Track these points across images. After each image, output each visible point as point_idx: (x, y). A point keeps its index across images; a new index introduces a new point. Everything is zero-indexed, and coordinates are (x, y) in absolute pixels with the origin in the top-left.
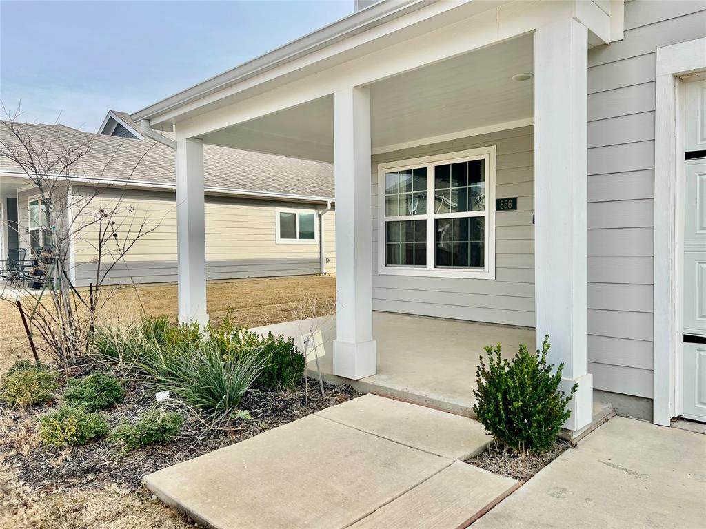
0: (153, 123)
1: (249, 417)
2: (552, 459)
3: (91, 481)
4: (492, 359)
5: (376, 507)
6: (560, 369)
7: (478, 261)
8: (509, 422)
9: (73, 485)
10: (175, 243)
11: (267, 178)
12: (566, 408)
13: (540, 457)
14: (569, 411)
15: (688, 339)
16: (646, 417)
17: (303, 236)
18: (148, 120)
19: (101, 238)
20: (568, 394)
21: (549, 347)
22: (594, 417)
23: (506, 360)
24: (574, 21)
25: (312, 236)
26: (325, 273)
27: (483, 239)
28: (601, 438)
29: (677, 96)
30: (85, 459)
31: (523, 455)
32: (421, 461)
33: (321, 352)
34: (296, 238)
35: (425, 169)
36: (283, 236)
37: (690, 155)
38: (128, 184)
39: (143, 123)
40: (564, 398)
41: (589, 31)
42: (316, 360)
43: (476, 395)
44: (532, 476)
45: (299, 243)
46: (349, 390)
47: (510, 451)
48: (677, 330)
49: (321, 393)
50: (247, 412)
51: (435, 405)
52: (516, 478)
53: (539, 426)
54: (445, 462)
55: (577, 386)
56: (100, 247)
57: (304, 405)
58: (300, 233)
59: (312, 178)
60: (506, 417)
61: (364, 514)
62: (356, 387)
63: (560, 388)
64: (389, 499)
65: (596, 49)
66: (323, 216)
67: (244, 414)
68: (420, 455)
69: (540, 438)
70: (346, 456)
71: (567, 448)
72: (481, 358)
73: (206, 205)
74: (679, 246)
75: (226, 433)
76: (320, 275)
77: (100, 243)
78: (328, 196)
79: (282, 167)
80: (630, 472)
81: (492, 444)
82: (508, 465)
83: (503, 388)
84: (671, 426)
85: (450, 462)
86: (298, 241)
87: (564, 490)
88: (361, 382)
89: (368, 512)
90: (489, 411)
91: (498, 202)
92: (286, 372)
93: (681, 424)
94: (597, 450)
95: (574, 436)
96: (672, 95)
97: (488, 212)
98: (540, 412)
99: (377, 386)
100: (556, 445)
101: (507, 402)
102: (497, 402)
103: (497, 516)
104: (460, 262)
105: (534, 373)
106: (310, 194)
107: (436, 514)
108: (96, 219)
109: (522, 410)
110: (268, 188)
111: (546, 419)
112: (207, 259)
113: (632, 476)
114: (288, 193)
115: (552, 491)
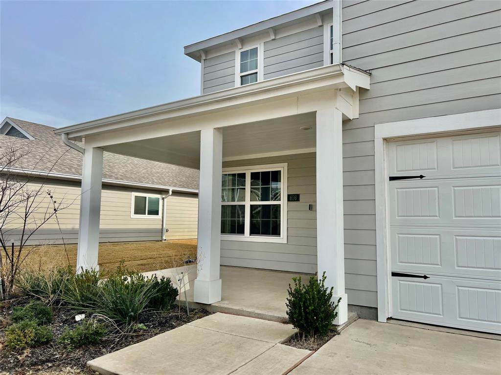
0: (70, 136)
1: (145, 328)
2: (328, 341)
3: (50, 367)
4: (296, 285)
5: (237, 368)
6: (331, 290)
7: (276, 232)
8: (306, 319)
9: (39, 369)
10: (78, 217)
11: (126, 171)
12: (335, 312)
13: (322, 340)
14: (337, 313)
15: (394, 274)
16: (374, 318)
17: (150, 213)
18: (68, 134)
19: (27, 212)
20: (336, 303)
21: (326, 278)
22: (348, 319)
23: (304, 285)
24: (336, 110)
25: (157, 213)
26: (165, 240)
27: (280, 219)
28: (352, 329)
29: (385, 149)
30: (41, 355)
31: (313, 339)
32: (257, 345)
33: (188, 287)
34: (145, 214)
35: (244, 174)
36: (136, 212)
37: (392, 179)
38: (49, 175)
39: (63, 136)
40: (334, 306)
41: (343, 114)
42: (185, 292)
43: (287, 305)
44: (318, 349)
45: (148, 218)
46: (204, 310)
47: (306, 337)
48: (388, 269)
49: (187, 313)
50: (142, 324)
51: (259, 316)
52: (310, 350)
53: (322, 321)
54: (271, 345)
55: (340, 299)
56: (26, 218)
57: (178, 320)
58: (148, 211)
59: (158, 173)
60: (306, 316)
61: (231, 371)
62: (208, 309)
63: (332, 300)
64: (244, 363)
65: (346, 121)
66: (165, 200)
67: (141, 325)
68: (257, 343)
69: (322, 329)
70: (213, 345)
71: (335, 335)
72: (290, 285)
73: (102, 191)
74: (388, 226)
75: (132, 337)
76: (161, 241)
77: (26, 215)
78: (170, 186)
79: (137, 164)
80: (368, 344)
81: (296, 334)
82: (305, 344)
83: (303, 300)
84: (387, 322)
85: (274, 344)
86: (147, 216)
87: (335, 354)
88: (213, 306)
89: (233, 370)
90: (296, 313)
91: (289, 196)
92: (166, 299)
93: (392, 321)
94: (351, 335)
95: (339, 328)
96: (382, 148)
97: (283, 202)
98: (323, 312)
99: (223, 308)
100: (330, 334)
101: (306, 308)
102: (300, 307)
103: (303, 367)
104: (265, 232)
105: (319, 291)
106: (157, 184)
107: (271, 368)
108: (25, 198)
109: (313, 312)
110: (128, 179)
111: (325, 317)
112: (100, 228)
113: (368, 346)
114: (142, 182)
115: (330, 354)
